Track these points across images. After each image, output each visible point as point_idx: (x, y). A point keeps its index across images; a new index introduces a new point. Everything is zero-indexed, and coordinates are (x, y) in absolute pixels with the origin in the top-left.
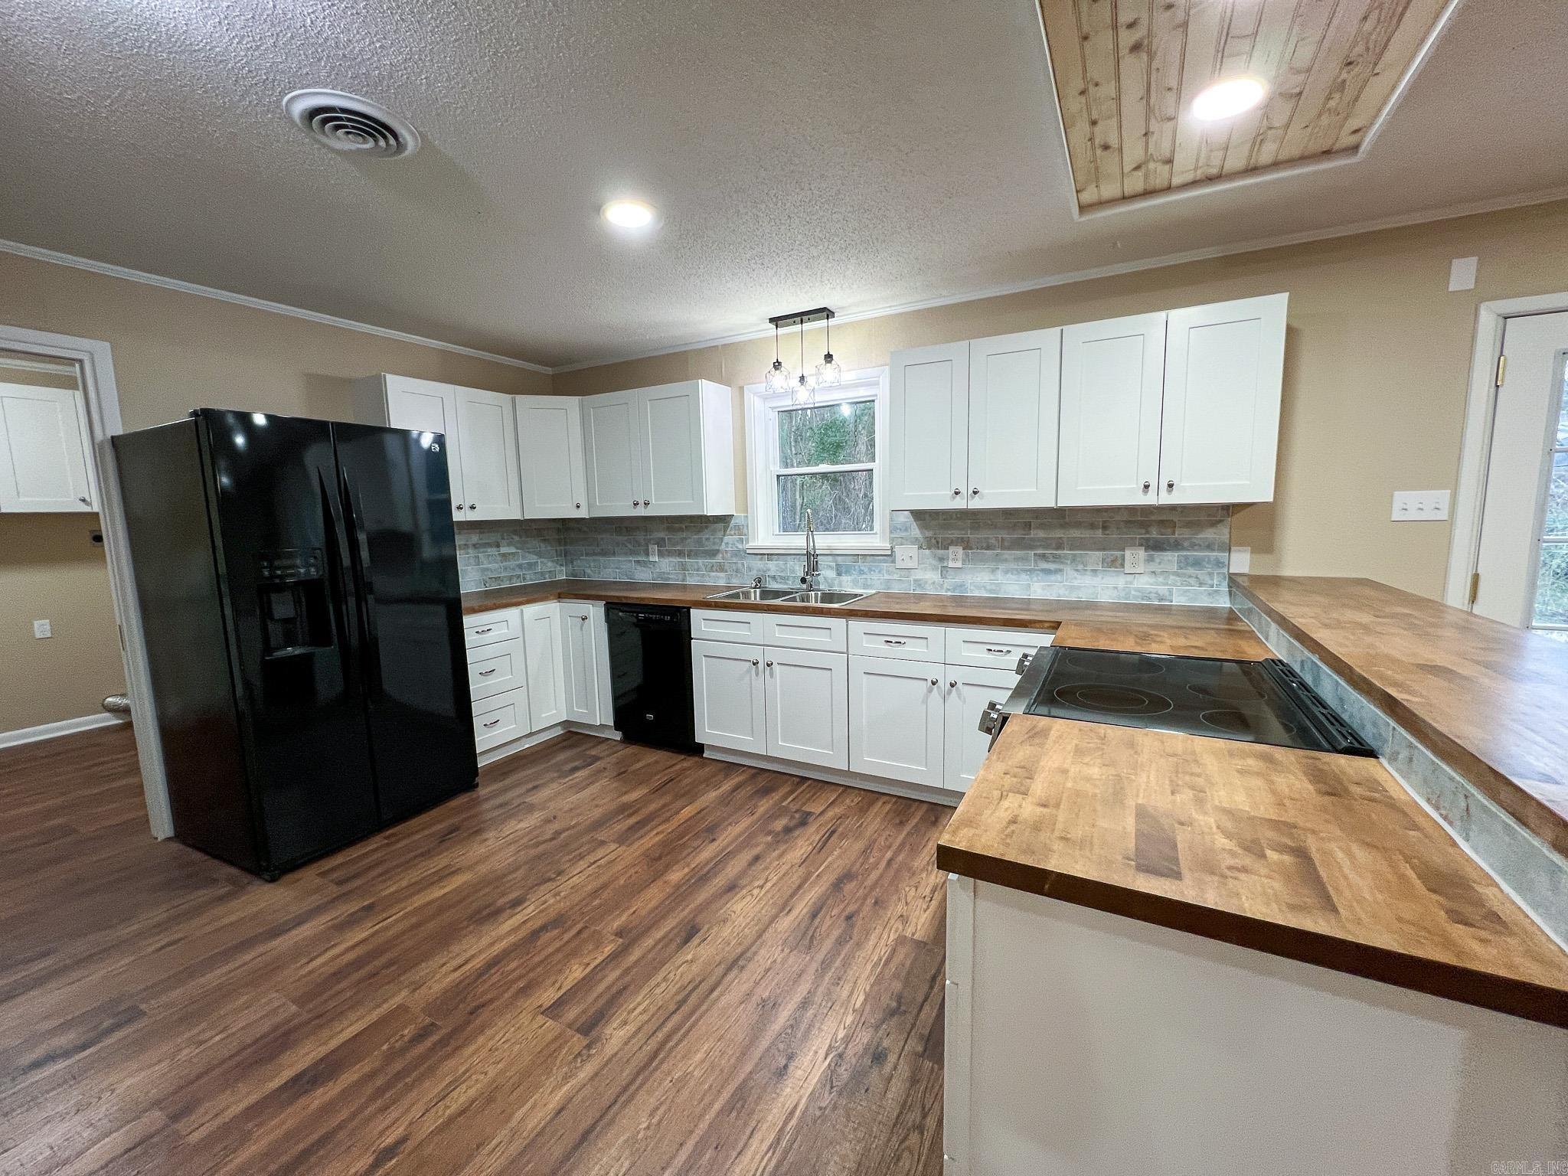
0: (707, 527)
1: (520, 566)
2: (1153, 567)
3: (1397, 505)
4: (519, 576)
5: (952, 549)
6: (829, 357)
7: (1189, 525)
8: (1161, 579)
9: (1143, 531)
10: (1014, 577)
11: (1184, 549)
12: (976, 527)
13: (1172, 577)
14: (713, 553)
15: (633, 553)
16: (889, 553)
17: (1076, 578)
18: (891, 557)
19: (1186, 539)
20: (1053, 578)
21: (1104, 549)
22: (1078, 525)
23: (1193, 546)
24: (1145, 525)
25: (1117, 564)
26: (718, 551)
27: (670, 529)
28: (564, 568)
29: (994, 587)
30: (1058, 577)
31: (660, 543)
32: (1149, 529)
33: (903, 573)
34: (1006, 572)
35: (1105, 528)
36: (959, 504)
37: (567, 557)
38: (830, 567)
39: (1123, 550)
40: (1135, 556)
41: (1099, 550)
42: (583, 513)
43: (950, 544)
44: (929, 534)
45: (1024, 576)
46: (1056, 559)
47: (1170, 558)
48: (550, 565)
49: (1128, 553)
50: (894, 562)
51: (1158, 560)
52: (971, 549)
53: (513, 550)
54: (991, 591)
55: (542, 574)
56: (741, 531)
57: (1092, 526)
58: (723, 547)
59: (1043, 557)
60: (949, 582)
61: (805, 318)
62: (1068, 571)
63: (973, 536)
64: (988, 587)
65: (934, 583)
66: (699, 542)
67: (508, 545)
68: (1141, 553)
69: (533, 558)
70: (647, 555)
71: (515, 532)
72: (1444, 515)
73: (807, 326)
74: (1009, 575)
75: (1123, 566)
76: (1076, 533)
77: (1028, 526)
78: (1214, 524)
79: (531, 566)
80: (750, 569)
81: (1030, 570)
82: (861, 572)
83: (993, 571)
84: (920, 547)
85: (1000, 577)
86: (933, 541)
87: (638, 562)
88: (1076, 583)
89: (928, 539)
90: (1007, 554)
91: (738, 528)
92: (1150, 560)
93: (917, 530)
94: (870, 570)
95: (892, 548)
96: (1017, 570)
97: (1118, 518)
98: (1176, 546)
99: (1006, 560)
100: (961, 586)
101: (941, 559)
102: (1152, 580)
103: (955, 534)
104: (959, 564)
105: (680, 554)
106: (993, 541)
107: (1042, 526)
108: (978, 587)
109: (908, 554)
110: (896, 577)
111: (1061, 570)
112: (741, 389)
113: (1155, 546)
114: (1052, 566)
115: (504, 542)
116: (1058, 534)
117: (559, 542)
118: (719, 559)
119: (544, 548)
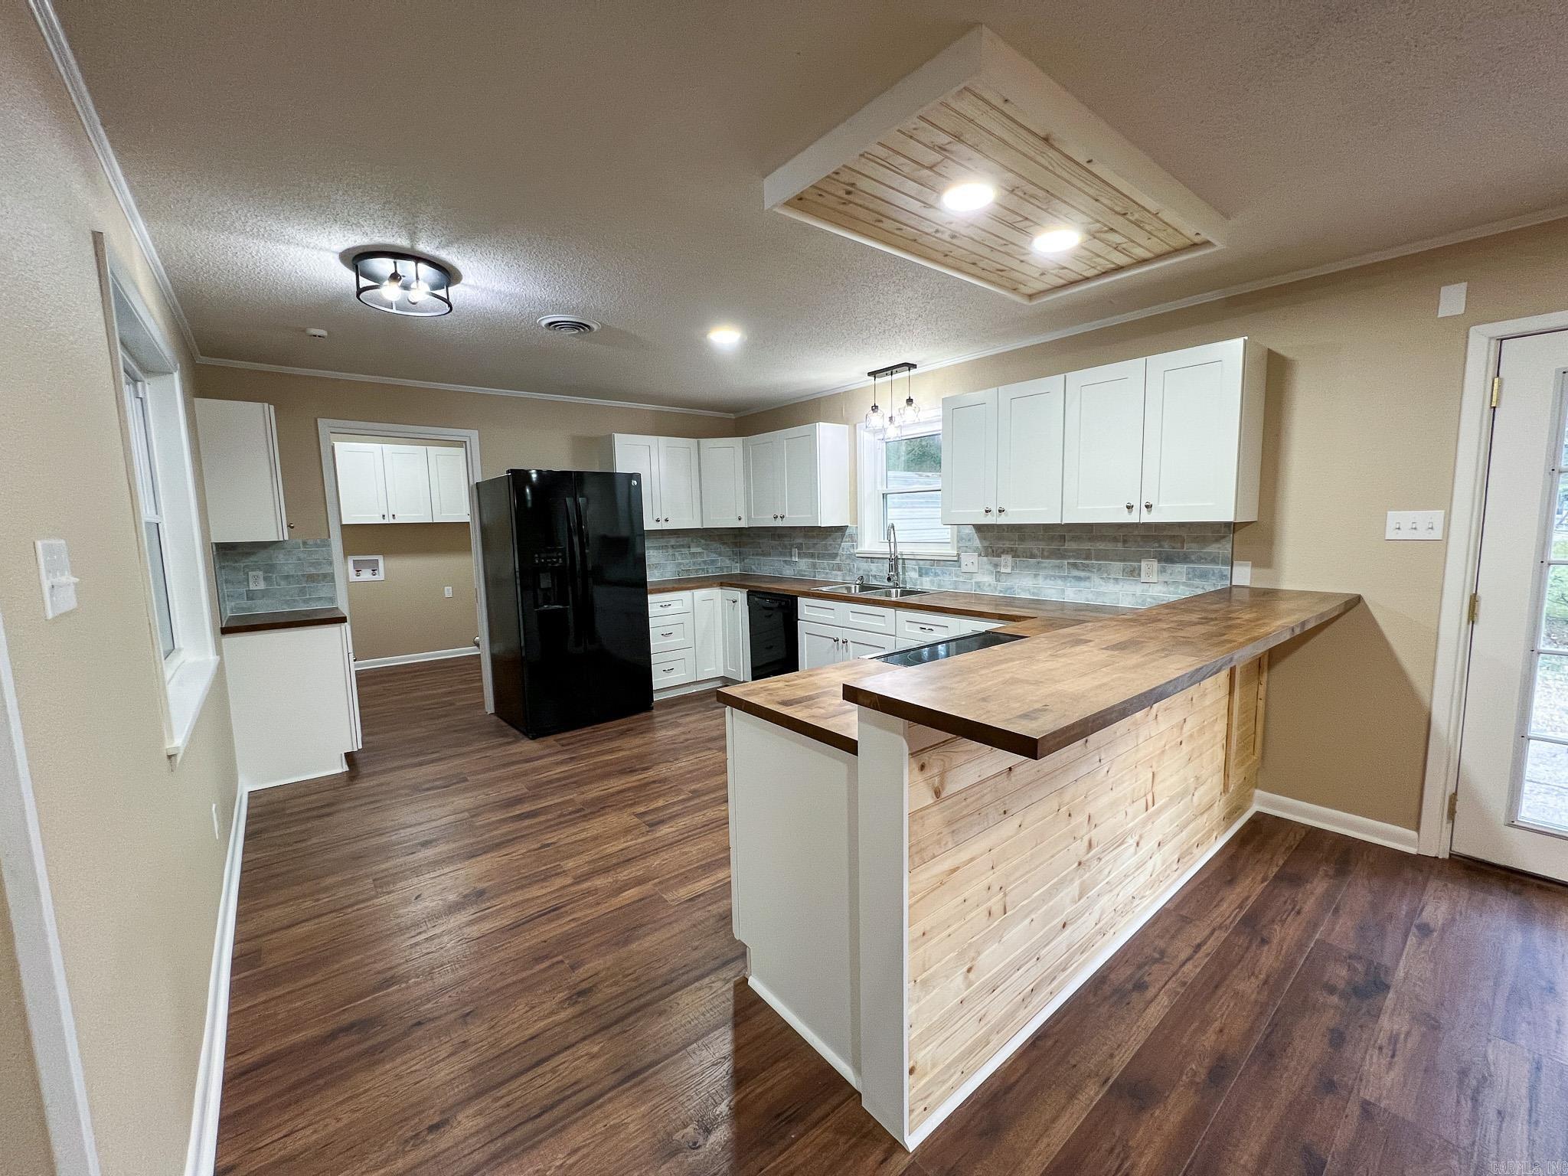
0: (830, 535)
1: (705, 562)
2: (1165, 577)
3: (1391, 524)
4: (703, 570)
5: (1003, 557)
6: (910, 401)
7: (1195, 540)
8: (1172, 589)
9: (1157, 545)
10: (1052, 582)
11: (1192, 562)
12: (1022, 539)
13: (1181, 587)
14: (834, 556)
15: (782, 554)
16: (956, 559)
17: (1101, 585)
18: (958, 561)
19: (1193, 553)
20: (1082, 584)
21: (1124, 560)
22: (1102, 538)
23: (1200, 560)
24: (1158, 539)
25: (1134, 573)
26: (837, 554)
27: (805, 536)
28: (738, 565)
29: (1035, 591)
30: (1087, 584)
31: (799, 547)
32: (1163, 543)
33: (968, 576)
34: (1046, 578)
35: (1125, 541)
36: (990, 520)
37: (740, 556)
38: (915, 569)
39: (1140, 562)
40: (1149, 567)
41: (1120, 561)
42: (743, 524)
43: (1003, 553)
44: (986, 544)
45: (1059, 582)
46: (1085, 568)
47: (1181, 569)
48: (728, 562)
49: (1144, 564)
50: (960, 567)
51: (1169, 571)
52: (1019, 557)
53: (699, 550)
54: (1034, 594)
55: (721, 568)
56: (853, 538)
57: (1115, 540)
58: (840, 551)
59: (1075, 566)
60: (1001, 585)
61: (894, 371)
62: (1096, 579)
63: (1021, 547)
64: (1031, 591)
65: (990, 585)
66: (825, 547)
67: (697, 547)
68: (1155, 564)
69: (713, 556)
70: (791, 556)
71: (702, 537)
72: (1437, 534)
73: (895, 376)
74: (1048, 581)
75: (1139, 575)
76: (1101, 546)
77: (1063, 538)
78: (1218, 540)
79: (713, 562)
80: (858, 569)
81: (1064, 577)
82: (936, 575)
83: (1036, 576)
84: (980, 555)
85: (1040, 581)
86: (990, 550)
87: (785, 561)
88: (1103, 589)
89: (986, 548)
90: (1047, 562)
91: (851, 536)
92: (1163, 571)
93: (978, 541)
94: (943, 573)
95: (958, 555)
96: (1052, 576)
97: (1136, 533)
98: (1185, 559)
99: (1045, 568)
100: (1011, 589)
101: (996, 565)
102: (1165, 589)
103: (1007, 545)
104: (1009, 570)
105: (812, 556)
106: (1036, 551)
107: (1074, 539)
108: (1024, 590)
109: (971, 561)
110: (961, 579)
111: (1089, 578)
112: (855, 426)
113: (1167, 559)
114: (1082, 574)
115: (692, 545)
116: (1086, 546)
117: (735, 544)
118: (837, 561)
119: (723, 549)
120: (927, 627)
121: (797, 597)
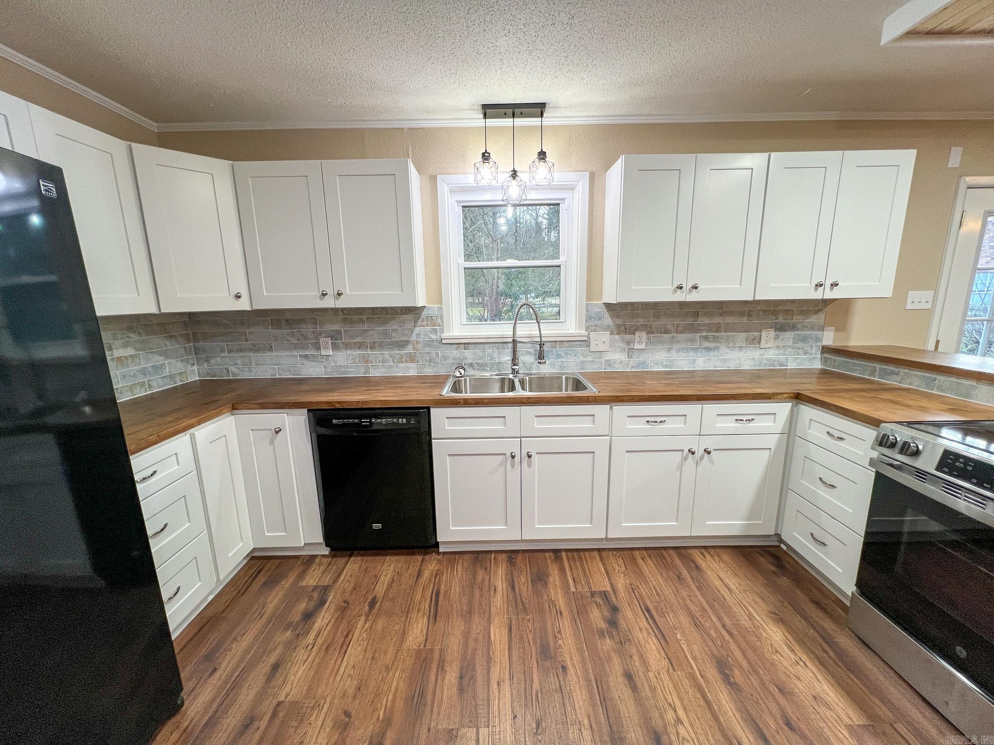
0: (393, 319)
1: (144, 372)
2: (779, 343)
3: (909, 300)
4: (142, 384)
5: (638, 334)
6: (542, 155)
7: (801, 313)
8: (782, 352)
9: (774, 317)
10: (684, 354)
11: (798, 330)
12: (657, 316)
13: (789, 350)
14: (402, 345)
15: (296, 347)
16: (585, 338)
17: (727, 353)
18: (586, 343)
19: (799, 323)
20: (712, 353)
21: (748, 331)
22: (731, 313)
23: (804, 328)
24: (775, 313)
25: (756, 342)
26: (408, 342)
27: (345, 320)
28: (195, 368)
29: (669, 363)
30: (716, 353)
31: (334, 336)
32: (778, 316)
33: (597, 355)
34: (678, 351)
35: (749, 315)
36: (680, 297)
37: (199, 355)
38: (529, 353)
39: (761, 331)
40: (768, 335)
41: (744, 332)
42: (244, 305)
43: (635, 330)
44: (619, 322)
45: (692, 353)
46: (716, 339)
47: (789, 335)
48: (179, 366)
49: (764, 334)
50: (588, 346)
51: (781, 338)
52: (653, 333)
53: (130, 351)
54: (666, 366)
55: (172, 377)
56: (436, 322)
57: (742, 314)
58: (414, 338)
59: (706, 338)
60: (633, 361)
61: (517, 111)
62: (724, 349)
63: (655, 324)
64: (664, 363)
65: (621, 362)
66: (385, 333)
68: (772, 333)
69: (158, 360)
70: (318, 347)
72: (929, 306)
73: (520, 122)
74: (681, 353)
75: (759, 343)
76: (730, 320)
77: (696, 314)
78: (817, 312)
79: (157, 368)
80: (445, 358)
81: (696, 349)
82: (559, 356)
83: (669, 349)
84: (612, 333)
85: (674, 354)
86: (623, 328)
87: (306, 357)
88: (728, 356)
89: (618, 327)
90: (681, 337)
91: (430, 318)
92: (777, 338)
93: (609, 319)
94: (566, 354)
95: (589, 334)
96: (685, 348)
97: (759, 308)
98: (794, 328)
99: (679, 342)
100: (643, 363)
101: (628, 343)
102: (777, 352)
103: (642, 321)
104: (643, 346)
105: (360, 346)
106: (669, 327)
107: (706, 314)
108: (656, 364)
109: (602, 340)
110: (590, 359)
111: (717, 348)
112: (433, 179)
113: (781, 328)
114: (712, 345)
116: (718, 320)
118: (409, 349)
119: (170, 345)
120: (659, 419)
121: (428, 409)
